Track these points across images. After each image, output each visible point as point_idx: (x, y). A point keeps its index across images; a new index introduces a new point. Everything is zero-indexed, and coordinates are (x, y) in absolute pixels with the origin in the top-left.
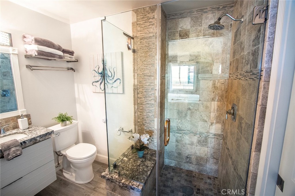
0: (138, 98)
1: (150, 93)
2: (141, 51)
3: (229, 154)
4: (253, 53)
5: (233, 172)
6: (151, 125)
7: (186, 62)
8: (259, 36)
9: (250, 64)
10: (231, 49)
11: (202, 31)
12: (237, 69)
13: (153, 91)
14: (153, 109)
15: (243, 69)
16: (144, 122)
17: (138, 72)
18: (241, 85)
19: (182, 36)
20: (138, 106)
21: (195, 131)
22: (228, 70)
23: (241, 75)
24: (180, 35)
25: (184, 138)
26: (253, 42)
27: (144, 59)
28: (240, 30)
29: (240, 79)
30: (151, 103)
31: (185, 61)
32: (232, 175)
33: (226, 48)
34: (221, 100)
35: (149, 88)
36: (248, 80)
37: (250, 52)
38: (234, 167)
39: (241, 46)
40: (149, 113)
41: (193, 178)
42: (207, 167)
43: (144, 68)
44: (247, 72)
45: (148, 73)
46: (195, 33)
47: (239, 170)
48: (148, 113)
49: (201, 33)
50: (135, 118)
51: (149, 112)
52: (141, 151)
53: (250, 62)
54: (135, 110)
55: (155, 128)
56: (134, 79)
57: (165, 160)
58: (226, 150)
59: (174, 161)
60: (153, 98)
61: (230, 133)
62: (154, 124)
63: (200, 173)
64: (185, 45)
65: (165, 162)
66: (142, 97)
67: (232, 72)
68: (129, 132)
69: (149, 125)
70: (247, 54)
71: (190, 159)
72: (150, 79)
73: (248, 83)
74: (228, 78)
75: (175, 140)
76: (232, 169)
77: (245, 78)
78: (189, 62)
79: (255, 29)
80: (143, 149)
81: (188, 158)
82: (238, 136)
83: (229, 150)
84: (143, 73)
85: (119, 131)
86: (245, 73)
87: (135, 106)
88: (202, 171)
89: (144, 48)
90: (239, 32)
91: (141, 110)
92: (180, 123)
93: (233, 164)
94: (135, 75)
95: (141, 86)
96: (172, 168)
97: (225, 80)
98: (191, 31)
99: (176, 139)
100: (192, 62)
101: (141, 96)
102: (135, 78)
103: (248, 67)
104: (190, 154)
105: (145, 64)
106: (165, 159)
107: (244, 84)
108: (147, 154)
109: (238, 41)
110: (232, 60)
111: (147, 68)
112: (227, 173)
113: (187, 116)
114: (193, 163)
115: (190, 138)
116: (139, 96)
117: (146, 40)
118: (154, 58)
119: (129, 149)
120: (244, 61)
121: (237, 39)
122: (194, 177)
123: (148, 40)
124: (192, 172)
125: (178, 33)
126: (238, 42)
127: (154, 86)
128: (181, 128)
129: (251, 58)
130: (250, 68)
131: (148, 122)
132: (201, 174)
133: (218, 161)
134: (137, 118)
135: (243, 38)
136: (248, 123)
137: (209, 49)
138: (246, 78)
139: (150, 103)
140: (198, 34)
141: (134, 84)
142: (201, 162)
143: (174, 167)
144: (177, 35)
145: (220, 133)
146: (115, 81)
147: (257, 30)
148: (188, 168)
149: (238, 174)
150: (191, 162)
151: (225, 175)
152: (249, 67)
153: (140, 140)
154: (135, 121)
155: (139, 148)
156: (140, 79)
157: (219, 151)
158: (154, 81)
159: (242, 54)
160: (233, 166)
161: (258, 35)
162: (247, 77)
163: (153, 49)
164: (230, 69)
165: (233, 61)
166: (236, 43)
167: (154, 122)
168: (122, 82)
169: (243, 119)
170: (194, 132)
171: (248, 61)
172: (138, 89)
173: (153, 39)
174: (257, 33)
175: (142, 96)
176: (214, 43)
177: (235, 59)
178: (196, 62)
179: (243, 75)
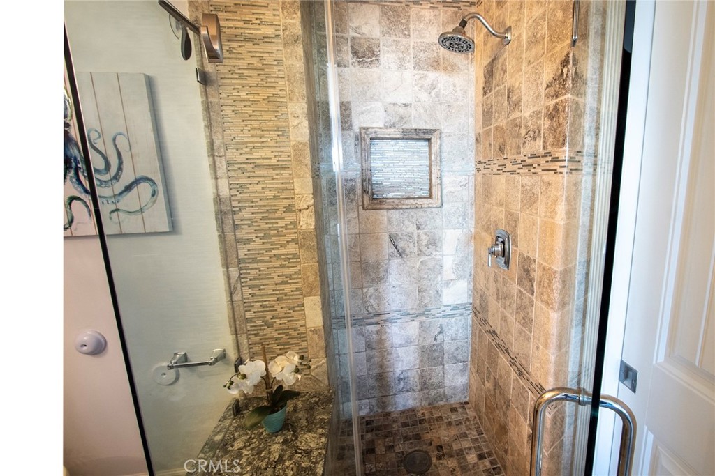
0: (237, 241)
1: (281, 223)
2: (233, 81)
3: (498, 344)
4: (550, 113)
5: (517, 379)
6: (296, 321)
7: (377, 130)
8: (565, 76)
9: (544, 138)
10: (477, 105)
11: (411, 50)
12: (501, 150)
13: (290, 214)
14: (296, 269)
15: (522, 149)
16: (268, 317)
17: (229, 155)
18: (520, 187)
19: (360, 55)
20: (240, 269)
21: (412, 309)
22: (473, 154)
23: (515, 163)
24: (355, 52)
25: (386, 332)
26: (548, 87)
27: (249, 110)
28: (501, 60)
29: (512, 172)
30: (288, 254)
31: (373, 128)
32: (513, 389)
33: (465, 100)
34: (463, 225)
35: (275, 205)
36: (540, 173)
37: (540, 112)
38: (516, 369)
39: (508, 97)
40: (282, 287)
41: (419, 425)
42: (445, 387)
43: (252, 142)
44: (533, 156)
45: (267, 158)
46: (394, 52)
47: (533, 374)
48: (279, 287)
49: (410, 54)
50: (233, 308)
51: (283, 283)
52: (278, 410)
53: (544, 134)
54: (229, 284)
55: (307, 326)
56: (216, 178)
57: (341, 409)
58: (488, 337)
59: (367, 400)
60: (294, 236)
61: (495, 296)
62: (305, 314)
63: (432, 406)
64: (369, 83)
65: (341, 412)
66: (252, 236)
67: (485, 157)
68: (217, 360)
69: (288, 321)
70: (531, 116)
71: (406, 381)
72: (277, 179)
73: (543, 181)
74: (474, 172)
75: (364, 345)
76: (513, 375)
77: (529, 171)
78: (385, 130)
79: (553, 59)
80: (282, 404)
81: (402, 379)
82: (522, 300)
83: (496, 334)
84: (248, 156)
85: (170, 368)
86: (529, 158)
87: (228, 271)
88: (435, 400)
89: (246, 73)
90: (499, 66)
91: (255, 279)
92: (374, 297)
93: (512, 364)
94: (218, 163)
95: (246, 201)
96: (364, 420)
97: (469, 176)
98: (383, 45)
99: (366, 343)
100: (393, 130)
101: (247, 233)
102: (219, 173)
103: (539, 146)
104: (405, 369)
105: (253, 129)
106: (341, 406)
107: (530, 184)
108: (295, 410)
109: (498, 86)
110: (481, 131)
111: (264, 140)
112: (496, 385)
113: (390, 274)
114: (415, 388)
115: (402, 328)
116: (239, 234)
117: (249, 46)
118: (284, 110)
119: (224, 418)
120: (523, 131)
121: (494, 82)
122: (421, 421)
123: (257, 48)
124: (414, 411)
125: (349, 44)
126: (497, 88)
127: (292, 198)
128: (377, 308)
129: (545, 123)
130: (544, 148)
131: (282, 315)
132: (434, 408)
133: (467, 365)
134: (239, 310)
135: (513, 80)
136: (549, 269)
137: (429, 100)
138: (533, 170)
139: (283, 255)
140: (401, 56)
141: (218, 196)
142: (432, 381)
143: (370, 417)
144: (345, 48)
145: (466, 302)
146: (128, 188)
147: (558, 61)
148: (404, 406)
149: (532, 383)
150: (408, 387)
151: (492, 392)
152: (541, 143)
153: (267, 379)
154: (235, 321)
155: (265, 403)
156: (238, 178)
157: (467, 342)
158: (293, 183)
159: (513, 116)
160: (514, 367)
161: (562, 74)
162: (534, 168)
163: (277, 80)
164: (477, 152)
165: (488, 133)
166: (491, 91)
167: (304, 310)
168: (160, 189)
169: (535, 261)
170: (411, 312)
171: (537, 132)
172: (234, 213)
173: (277, 48)
174: (558, 69)
175: (250, 233)
176: (439, 85)
177: (492, 126)
178: (401, 130)
179: (524, 163)
